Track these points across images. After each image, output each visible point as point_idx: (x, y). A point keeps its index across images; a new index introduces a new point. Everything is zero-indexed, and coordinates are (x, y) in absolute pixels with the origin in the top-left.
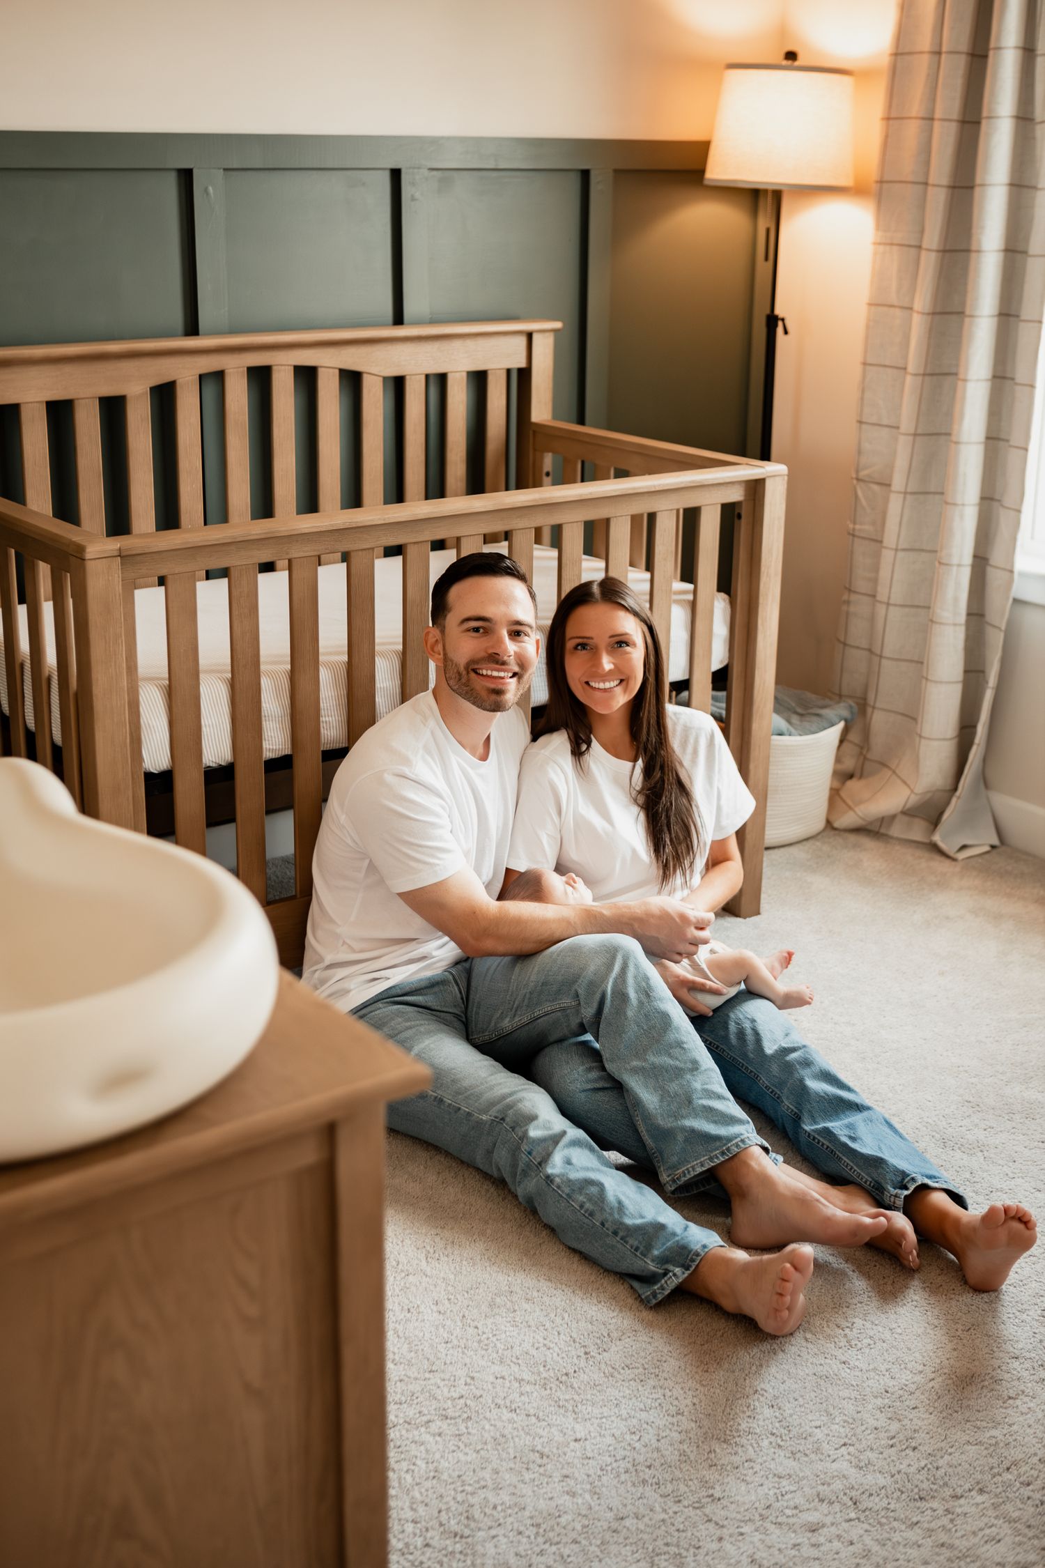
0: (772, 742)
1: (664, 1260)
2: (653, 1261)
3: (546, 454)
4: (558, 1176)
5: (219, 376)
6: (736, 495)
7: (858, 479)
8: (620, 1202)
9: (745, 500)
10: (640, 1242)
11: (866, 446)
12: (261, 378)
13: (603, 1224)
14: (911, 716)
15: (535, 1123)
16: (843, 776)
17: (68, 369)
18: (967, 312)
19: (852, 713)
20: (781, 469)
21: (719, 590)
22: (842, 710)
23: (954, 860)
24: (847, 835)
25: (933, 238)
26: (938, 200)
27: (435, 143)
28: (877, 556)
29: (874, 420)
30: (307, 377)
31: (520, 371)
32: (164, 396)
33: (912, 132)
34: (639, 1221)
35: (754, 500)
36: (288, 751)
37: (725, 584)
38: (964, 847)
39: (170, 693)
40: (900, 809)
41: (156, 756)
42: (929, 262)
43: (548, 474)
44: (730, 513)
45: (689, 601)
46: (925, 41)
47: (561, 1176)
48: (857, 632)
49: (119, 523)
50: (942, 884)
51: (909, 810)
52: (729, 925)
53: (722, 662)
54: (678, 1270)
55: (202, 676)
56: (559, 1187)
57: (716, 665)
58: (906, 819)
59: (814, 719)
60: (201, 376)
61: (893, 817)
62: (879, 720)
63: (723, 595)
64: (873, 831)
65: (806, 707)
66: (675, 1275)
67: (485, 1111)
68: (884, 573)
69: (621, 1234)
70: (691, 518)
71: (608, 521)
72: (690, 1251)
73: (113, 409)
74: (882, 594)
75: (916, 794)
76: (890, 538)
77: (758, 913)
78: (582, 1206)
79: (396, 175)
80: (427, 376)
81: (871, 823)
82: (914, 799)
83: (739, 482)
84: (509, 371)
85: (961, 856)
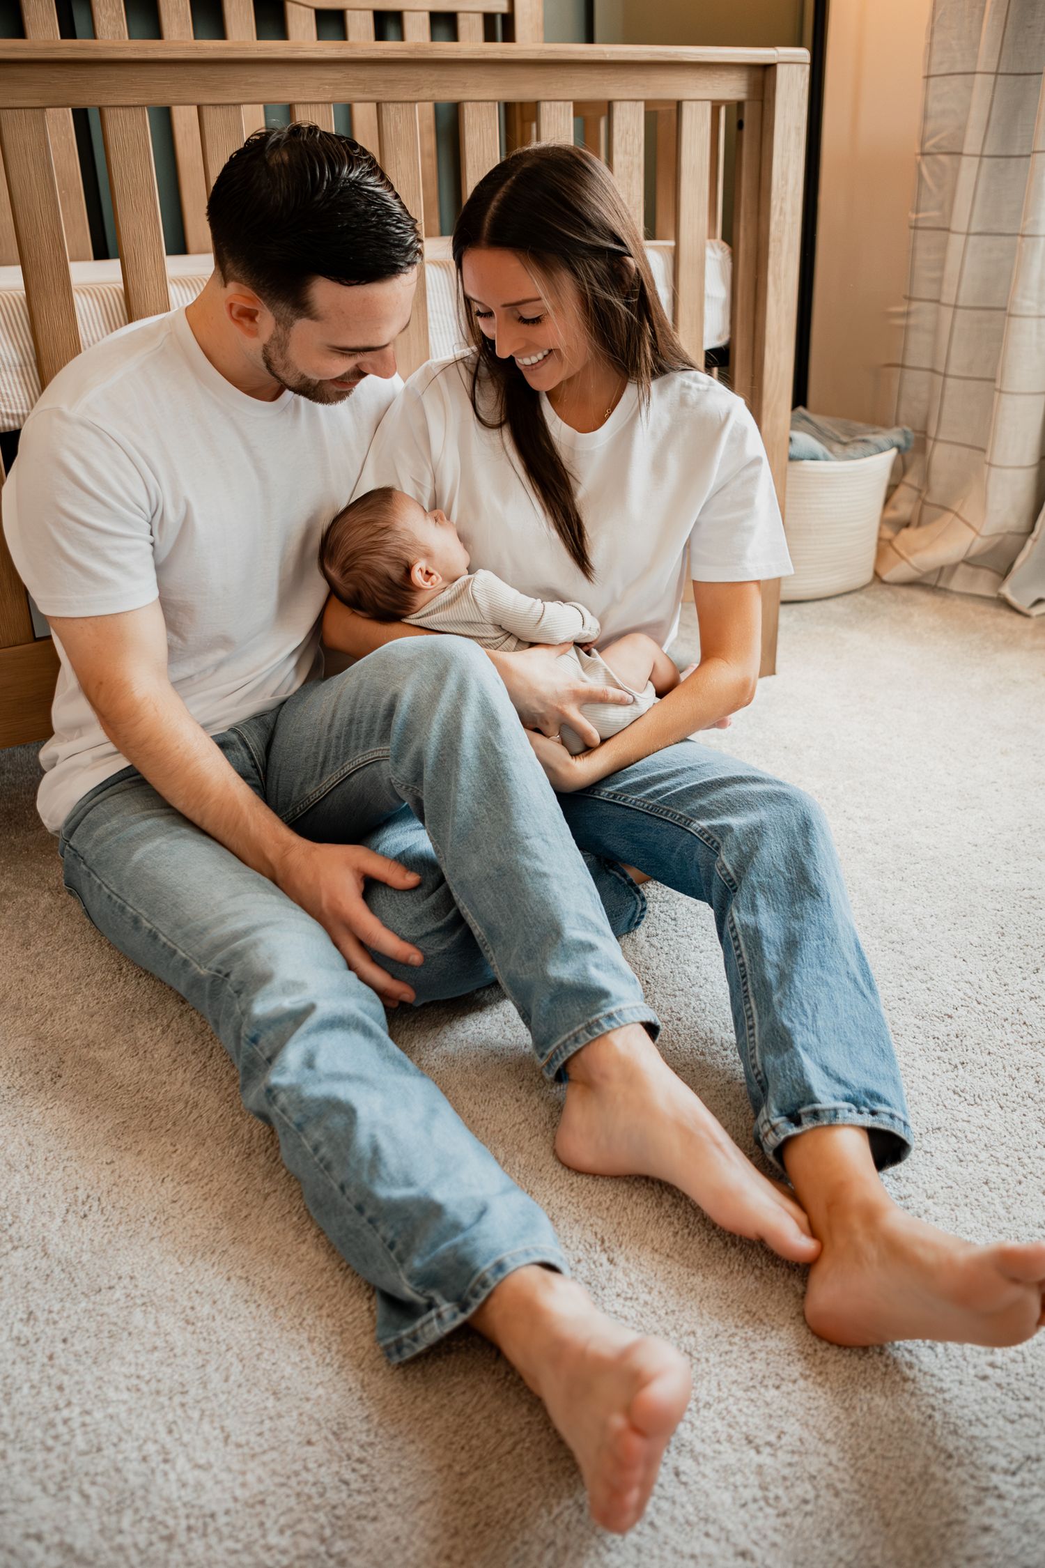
1: (429, 1280)
2: (410, 1278)
4: (284, 1090)
6: (733, 90)
7: (922, 154)
8: (376, 1150)
9: (749, 100)
10: (398, 1234)
11: (935, 107)
13: (342, 1188)
14: (980, 447)
15: (268, 987)
16: (895, 526)
19: (907, 440)
20: (801, 55)
22: (895, 435)
23: (1027, 616)
24: (897, 589)
28: (943, 248)
29: (943, 70)
34: (398, 1193)
35: (762, 101)
38: (1039, 601)
40: (961, 557)
47: (292, 1089)
48: (918, 349)
50: (1011, 643)
51: (973, 557)
53: (719, 337)
54: (446, 1307)
56: (284, 1111)
58: (970, 570)
59: (860, 446)
61: (954, 568)
62: (941, 455)
64: (927, 583)
65: (852, 435)
66: (439, 1316)
67: (203, 959)
68: (952, 266)
69: (369, 1213)
72: (474, 1272)
74: (948, 298)
75: (982, 537)
76: (960, 221)
78: (316, 1149)
80: (378, 12)
81: (926, 575)
82: (979, 544)
83: (743, 67)
84: (488, 15)
85: (1036, 611)
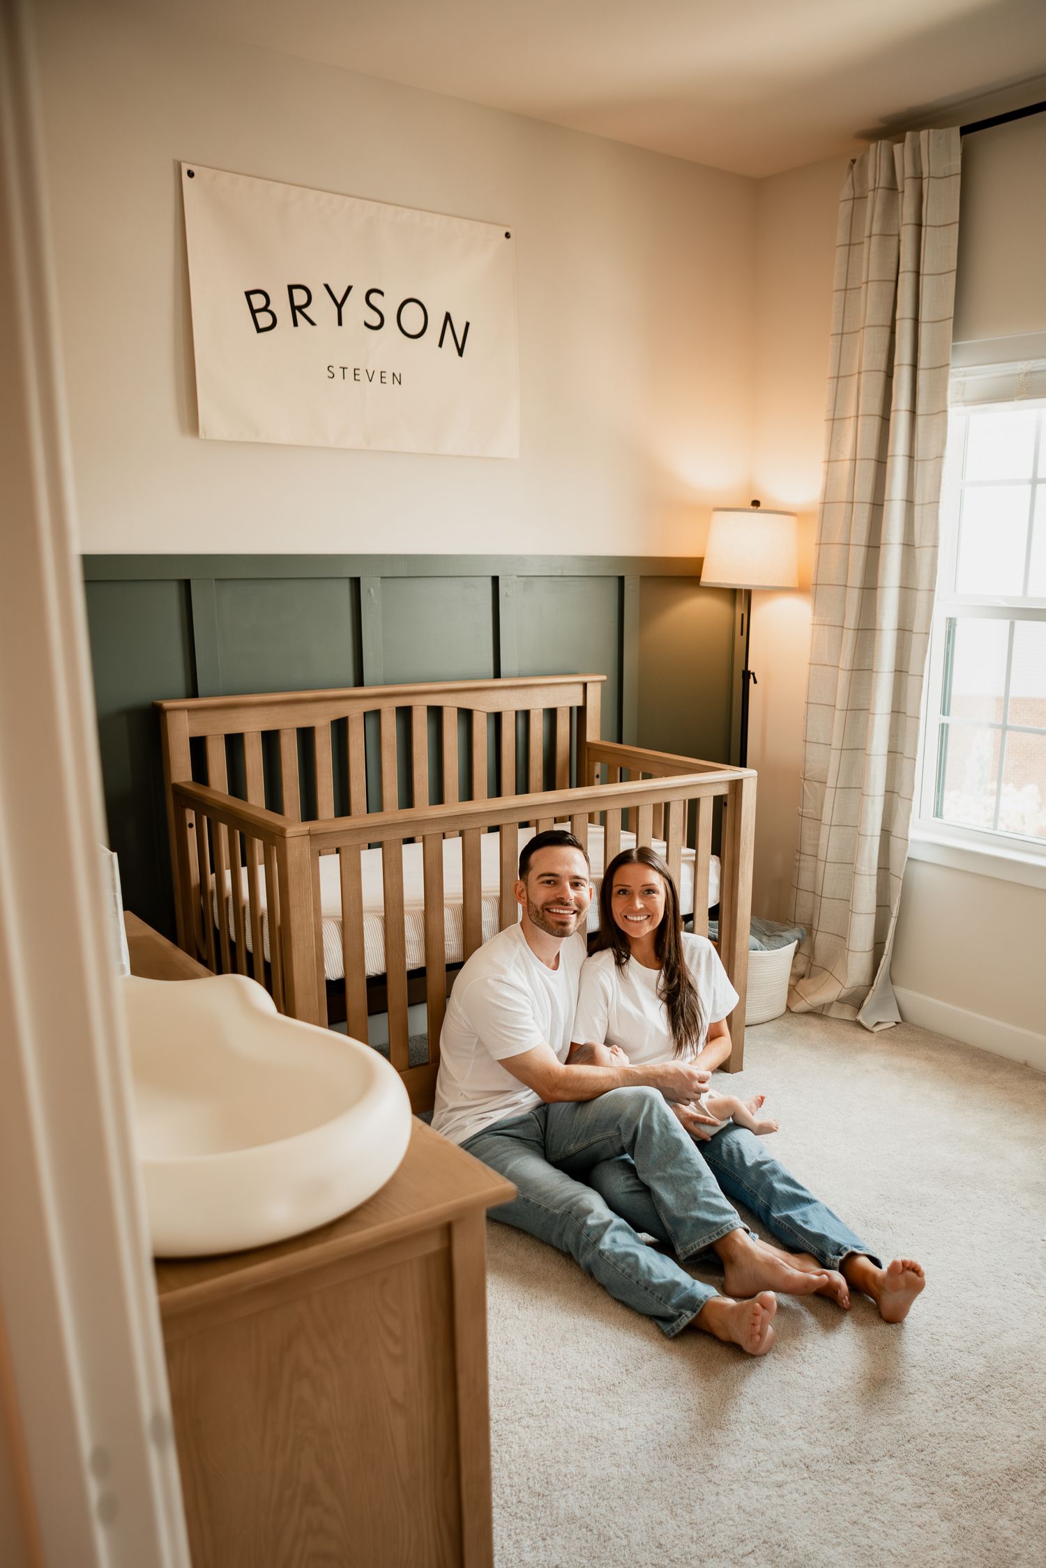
0: (749, 955)
1: (680, 1306)
2: (671, 1306)
3: (596, 763)
4: (608, 1250)
5: (377, 713)
6: (723, 790)
7: (804, 779)
8: (649, 1268)
9: (730, 793)
10: (662, 1294)
11: (809, 757)
12: (405, 714)
13: (638, 1282)
14: (842, 936)
15: (591, 1215)
16: (798, 977)
17: (276, 709)
18: (874, 670)
19: (803, 934)
20: (753, 773)
21: (712, 854)
22: (796, 933)
23: (872, 1032)
24: (800, 1016)
25: (851, 621)
26: (854, 596)
27: (521, 559)
28: (818, 830)
29: (814, 740)
30: (436, 713)
31: (579, 708)
32: (340, 727)
33: (835, 552)
34: (662, 1280)
35: (736, 793)
36: (423, 965)
37: (717, 850)
38: (878, 1023)
39: (343, 926)
40: (835, 999)
41: (334, 970)
42: (849, 637)
43: (598, 776)
44: (719, 802)
45: (692, 861)
46: (843, 494)
47: (610, 1250)
48: (805, 880)
49: (309, 811)
50: (863, 1049)
51: (842, 999)
52: (722, 1078)
53: (715, 901)
54: (688, 1313)
55: (364, 915)
56: (608, 1258)
57: (711, 905)
58: (840, 1005)
59: (778, 939)
60: (364, 713)
61: (831, 1003)
62: (821, 939)
63: (715, 857)
64: (817, 1013)
65: (772, 932)
66: (686, 1316)
67: (558, 1207)
68: (823, 841)
69: (650, 1289)
70: (693, 805)
71: (637, 808)
72: (697, 1300)
73: (306, 736)
74: (822, 856)
75: (846, 989)
76: (826, 818)
77: (742, 1070)
78: (623, 1271)
79: (495, 580)
80: (516, 712)
81: (816, 1008)
82: (844, 992)
83: (726, 782)
84: (571, 708)
85: (876, 1029)
